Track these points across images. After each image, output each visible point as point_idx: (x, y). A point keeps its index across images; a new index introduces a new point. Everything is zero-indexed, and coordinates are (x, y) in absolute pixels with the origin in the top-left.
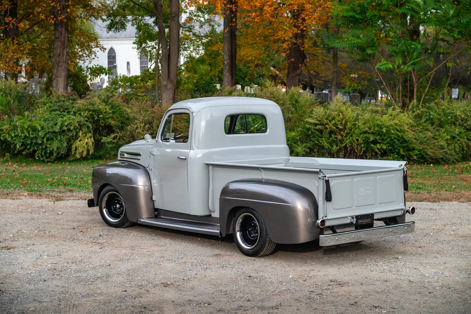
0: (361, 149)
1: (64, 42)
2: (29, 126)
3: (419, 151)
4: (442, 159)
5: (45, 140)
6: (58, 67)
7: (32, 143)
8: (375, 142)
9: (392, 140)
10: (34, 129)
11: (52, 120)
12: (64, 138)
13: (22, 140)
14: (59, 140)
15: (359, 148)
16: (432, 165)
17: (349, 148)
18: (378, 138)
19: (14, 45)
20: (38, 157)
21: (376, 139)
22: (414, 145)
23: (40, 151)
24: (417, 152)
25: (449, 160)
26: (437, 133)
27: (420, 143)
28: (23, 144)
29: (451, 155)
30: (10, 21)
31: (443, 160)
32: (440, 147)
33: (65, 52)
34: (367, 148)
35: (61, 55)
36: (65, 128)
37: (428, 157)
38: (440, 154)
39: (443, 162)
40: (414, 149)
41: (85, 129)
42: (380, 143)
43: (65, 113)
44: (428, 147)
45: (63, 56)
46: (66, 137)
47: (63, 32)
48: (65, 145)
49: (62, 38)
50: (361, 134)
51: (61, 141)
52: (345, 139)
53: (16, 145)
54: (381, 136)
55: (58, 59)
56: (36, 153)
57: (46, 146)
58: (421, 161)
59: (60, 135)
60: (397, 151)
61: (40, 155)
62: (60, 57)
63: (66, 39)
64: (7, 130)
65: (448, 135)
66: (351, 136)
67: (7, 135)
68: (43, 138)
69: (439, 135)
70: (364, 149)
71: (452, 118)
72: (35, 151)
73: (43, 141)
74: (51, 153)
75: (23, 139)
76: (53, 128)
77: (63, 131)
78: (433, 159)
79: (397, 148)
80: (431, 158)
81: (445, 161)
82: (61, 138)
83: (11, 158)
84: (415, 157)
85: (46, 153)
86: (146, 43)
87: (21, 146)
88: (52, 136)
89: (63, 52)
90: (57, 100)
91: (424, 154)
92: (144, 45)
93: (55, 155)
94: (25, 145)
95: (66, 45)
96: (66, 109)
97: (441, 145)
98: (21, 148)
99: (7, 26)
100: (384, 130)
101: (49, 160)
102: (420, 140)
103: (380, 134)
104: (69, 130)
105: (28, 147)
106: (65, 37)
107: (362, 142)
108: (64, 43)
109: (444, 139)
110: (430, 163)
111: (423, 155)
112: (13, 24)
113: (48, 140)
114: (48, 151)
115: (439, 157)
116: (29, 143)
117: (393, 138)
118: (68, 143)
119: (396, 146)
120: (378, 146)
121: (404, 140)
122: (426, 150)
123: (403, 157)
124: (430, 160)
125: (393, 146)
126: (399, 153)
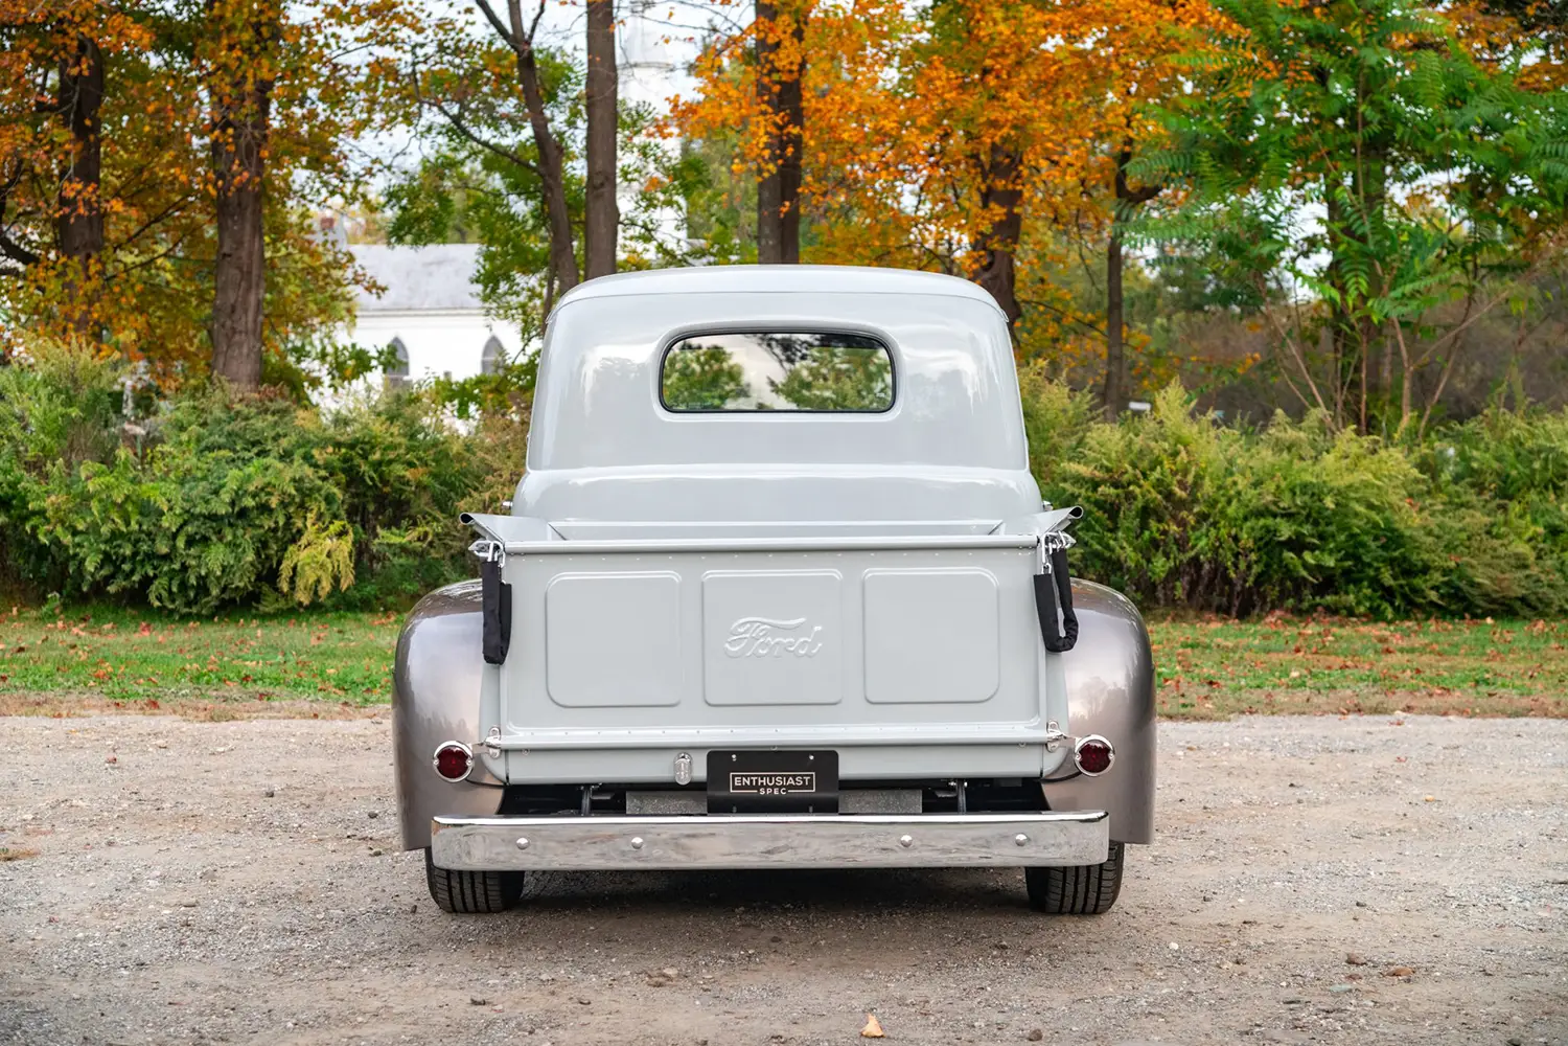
0: (1249, 567)
1: (250, 266)
2: (127, 498)
3: (1446, 572)
4: (1523, 599)
5: (181, 543)
6: (229, 347)
7: (135, 554)
8: (1297, 545)
9: (1352, 536)
10: (147, 509)
11: (204, 478)
12: (247, 538)
13: (102, 547)
14: (228, 544)
15: (1242, 566)
16: (1489, 620)
17: (1207, 566)
18: (1306, 529)
19: (89, 278)
20: (159, 598)
21: (1299, 535)
22: (1425, 556)
23: (164, 581)
24: (1437, 577)
25: (1549, 605)
26: (1500, 517)
27: (1450, 548)
28: (107, 558)
29: (1551, 586)
30: (79, 193)
31: (1529, 605)
32: (1513, 562)
33: (252, 299)
34: (1268, 565)
35: (239, 310)
36: (249, 502)
37: (1475, 592)
38: (1515, 584)
39: (1527, 612)
40: (1425, 569)
41: (317, 506)
42: (1312, 548)
43: (247, 455)
44: (1474, 562)
45: (246, 311)
46: (251, 532)
47: (247, 238)
48: (250, 557)
49: (244, 254)
50: (1246, 519)
51: (234, 546)
52: (1193, 535)
53: (82, 561)
54: (1316, 523)
55: (229, 323)
56: (153, 588)
57: (183, 564)
58: (1453, 607)
59: (231, 525)
60: (1372, 573)
61: (165, 594)
62: (237, 315)
63: (255, 257)
64: (58, 510)
65: (1535, 521)
66: (1215, 524)
67: (59, 529)
68: (174, 536)
69: (1506, 523)
70: (1256, 569)
71: (1545, 468)
72: (147, 581)
73: (174, 548)
74: (203, 588)
75: (106, 542)
76: (207, 502)
77: (243, 513)
78: (1493, 601)
79: (1370, 565)
80: (1486, 596)
81: (1535, 608)
82: (235, 536)
83: (65, 607)
84: (1433, 596)
85: (183, 586)
86: (508, 278)
87: (101, 566)
88: (206, 528)
89: (245, 301)
90: (223, 416)
91: (1463, 584)
92: (503, 287)
93: (215, 592)
94: (113, 563)
95: (254, 279)
96: (254, 444)
97: (1517, 556)
98: (103, 572)
99: (67, 210)
100: (1329, 502)
101: (194, 610)
102: (1447, 537)
103: (1314, 517)
104: (265, 509)
105: (126, 567)
106: (250, 254)
107: (1250, 544)
108: (249, 273)
109: (1526, 537)
110: (1484, 616)
111: (1458, 589)
112: (87, 203)
113: (190, 542)
114: (193, 581)
115: (1513, 595)
116: (128, 552)
117: (1357, 531)
118: (258, 554)
119: (1366, 559)
120: (1308, 556)
121: (1393, 538)
122: (1470, 572)
123: (1388, 594)
124: (1482, 603)
125: (1357, 559)
126: (1376, 583)
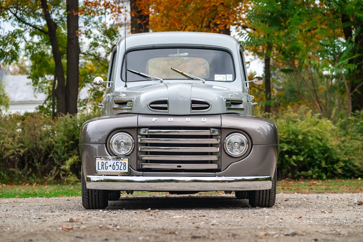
3: (344, 162)
8: (290, 153)
9: (311, 150)
16: (359, 179)
21: (291, 149)
22: (338, 156)
24: (342, 164)
27: (346, 154)
37: (354, 169)
40: (338, 161)
44: (355, 158)
54: (297, 146)
58: (348, 175)
60: (318, 162)
78: (362, 172)
79: (317, 160)
80: (359, 170)
84: (340, 171)
91: (350, 166)
100: (300, 137)
102: (347, 149)
103: (295, 142)
110: (357, 178)
111: (349, 168)
117: (312, 147)
119: (316, 157)
120: (294, 157)
121: (325, 150)
122: (353, 161)
123: (325, 170)
124: (357, 173)
125: (312, 157)
126: (319, 167)
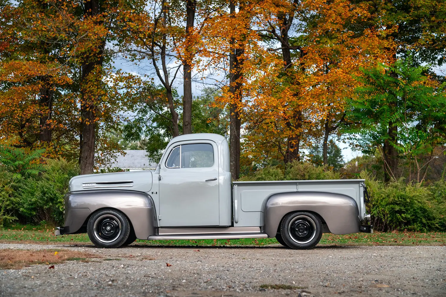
0: (387, 218)
1: (91, 146)
3: (440, 219)
6: (85, 167)
8: (400, 212)
9: (414, 210)
15: (386, 218)
17: (376, 218)
18: (402, 208)
21: (401, 209)
22: (434, 215)
24: (438, 221)
27: (440, 213)
33: (92, 155)
34: (392, 218)
35: (88, 157)
40: (434, 219)
42: (404, 213)
45: (90, 158)
47: (91, 139)
49: (90, 142)
50: (386, 206)
52: (372, 210)
54: (405, 207)
55: (85, 161)
58: (442, 229)
60: (420, 220)
62: (88, 159)
66: (378, 207)
70: (390, 219)
79: (419, 217)
84: (437, 225)
89: (90, 155)
100: (408, 200)
102: (440, 210)
103: (404, 205)
106: (92, 142)
107: (388, 212)
108: (91, 148)
111: (443, 224)
117: (416, 208)
119: (418, 216)
120: (403, 215)
121: (424, 210)
123: (424, 225)
125: (416, 216)
126: (421, 222)
